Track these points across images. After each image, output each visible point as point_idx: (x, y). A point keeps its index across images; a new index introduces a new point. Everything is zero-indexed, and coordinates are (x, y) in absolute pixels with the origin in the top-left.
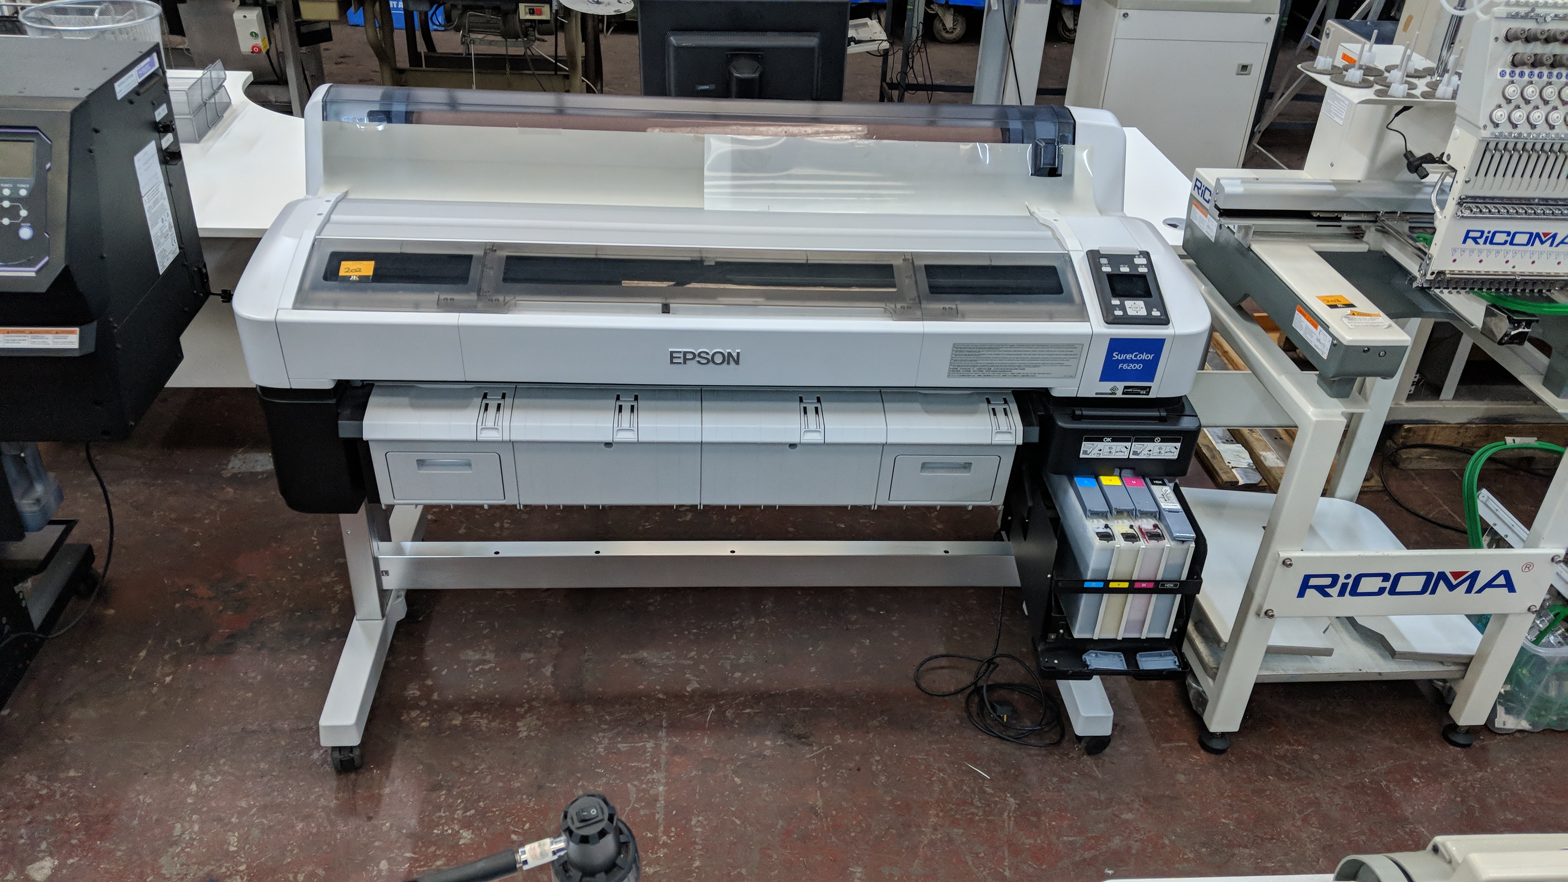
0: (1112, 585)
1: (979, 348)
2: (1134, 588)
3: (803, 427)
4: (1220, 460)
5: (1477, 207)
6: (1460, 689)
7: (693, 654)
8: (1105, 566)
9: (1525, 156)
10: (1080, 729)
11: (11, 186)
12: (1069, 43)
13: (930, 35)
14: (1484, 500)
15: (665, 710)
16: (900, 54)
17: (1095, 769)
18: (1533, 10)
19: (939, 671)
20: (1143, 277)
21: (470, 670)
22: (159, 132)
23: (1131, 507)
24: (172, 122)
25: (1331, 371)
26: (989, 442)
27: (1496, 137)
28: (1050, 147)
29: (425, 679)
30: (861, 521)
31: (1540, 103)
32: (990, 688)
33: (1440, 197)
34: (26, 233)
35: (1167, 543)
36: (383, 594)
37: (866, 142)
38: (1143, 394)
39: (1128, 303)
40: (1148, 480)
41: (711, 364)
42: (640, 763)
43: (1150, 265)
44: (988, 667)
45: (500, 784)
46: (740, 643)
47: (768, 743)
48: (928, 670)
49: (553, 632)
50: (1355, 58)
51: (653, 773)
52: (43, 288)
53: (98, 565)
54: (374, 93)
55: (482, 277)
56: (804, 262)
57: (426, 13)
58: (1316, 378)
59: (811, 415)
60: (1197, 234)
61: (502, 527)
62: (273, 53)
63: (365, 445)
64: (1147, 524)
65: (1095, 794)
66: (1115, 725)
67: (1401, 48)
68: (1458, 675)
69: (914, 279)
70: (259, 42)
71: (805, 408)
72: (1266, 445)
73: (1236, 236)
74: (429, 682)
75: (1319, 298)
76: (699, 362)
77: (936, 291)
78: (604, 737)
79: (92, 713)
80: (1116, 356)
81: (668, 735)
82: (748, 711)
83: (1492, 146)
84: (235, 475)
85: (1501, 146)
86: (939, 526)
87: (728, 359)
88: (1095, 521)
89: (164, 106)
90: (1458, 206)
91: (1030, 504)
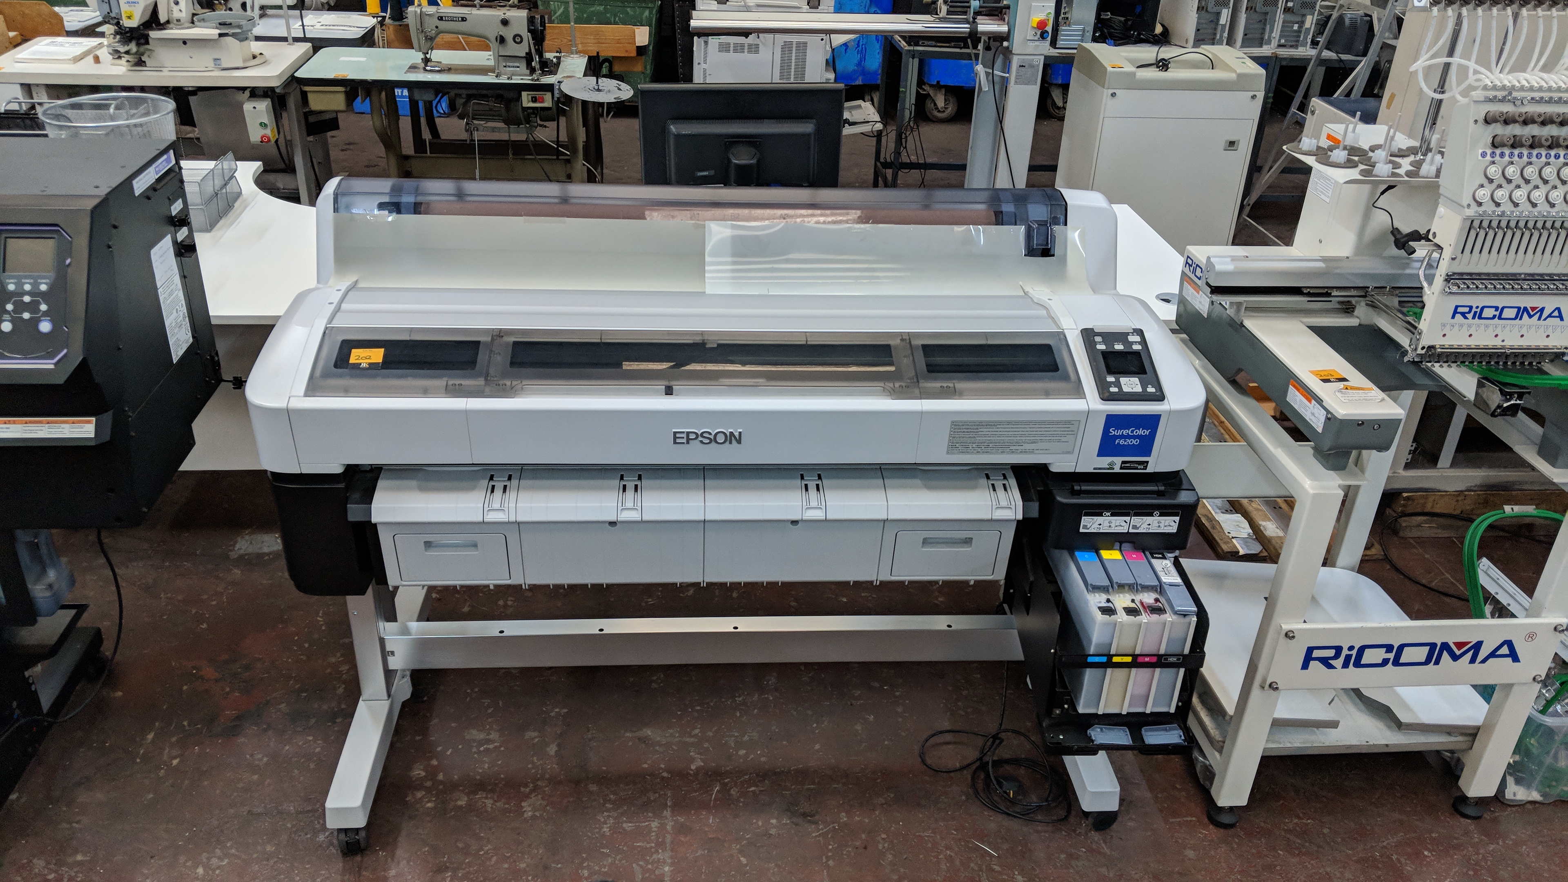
0: (1116, 659)
1: (978, 425)
2: (1137, 662)
3: (804, 503)
4: (1220, 530)
5: (1464, 283)
6: (1468, 760)
7: (697, 731)
8: (1107, 641)
9: (1509, 234)
10: (1087, 805)
11: (32, 281)
12: (1059, 120)
13: (922, 114)
14: (1485, 569)
15: (670, 789)
16: (893, 135)
17: (1103, 845)
18: (1510, 93)
19: (945, 747)
20: (1137, 354)
21: (474, 750)
22: (175, 226)
23: (1132, 581)
24: (186, 216)
25: (1327, 444)
26: (989, 517)
27: (1480, 215)
28: (1043, 228)
29: (431, 758)
30: (863, 594)
31: (1521, 182)
32: (997, 764)
33: (1428, 272)
34: (45, 327)
35: (1169, 617)
36: (389, 674)
37: (863, 226)
38: (1141, 469)
39: (1123, 380)
40: (1147, 553)
41: (713, 444)
42: (645, 843)
43: (1144, 342)
44: (993, 742)
45: (506, 866)
46: (743, 719)
47: (774, 821)
48: (933, 746)
49: (557, 710)
50: (1340, 138)
51: (659, 854)
52: (61, 379)
53: (107, 649)
54: (384, 185)
55: (489, 361)
56: (804, 343)
57: (431, 103)
58: (1311, 451)
59: (813, 492)
60: (1189, 308)
61: (506, 606)
62: (282, 143)
63: (373, 528)
64: (1149, 598)
65: (1103, 870)
66: (1122, 800)
67: (1385, 128)
68: (1464, 746)
69: (911, 358)
70: (268, 132)
71: (806, 486)
72: (1266, 515)
73: (1228, 312)
74: (435, 762)
75: (1312, 372)
76: (701, 442)
77: (933, 369)
78: (609, 817)
79: (100, 796)
80: (1113, 432)
81: (673, 815)
82: (753, 789)
83: (1476, 224)
84: (241, 557)
85: (1485, 224)
86: (941, 599)
87: (730, 438)
88: (1097, 595)
89: (180, 201)
90: (1445, 283)
91: (1032, 579)
